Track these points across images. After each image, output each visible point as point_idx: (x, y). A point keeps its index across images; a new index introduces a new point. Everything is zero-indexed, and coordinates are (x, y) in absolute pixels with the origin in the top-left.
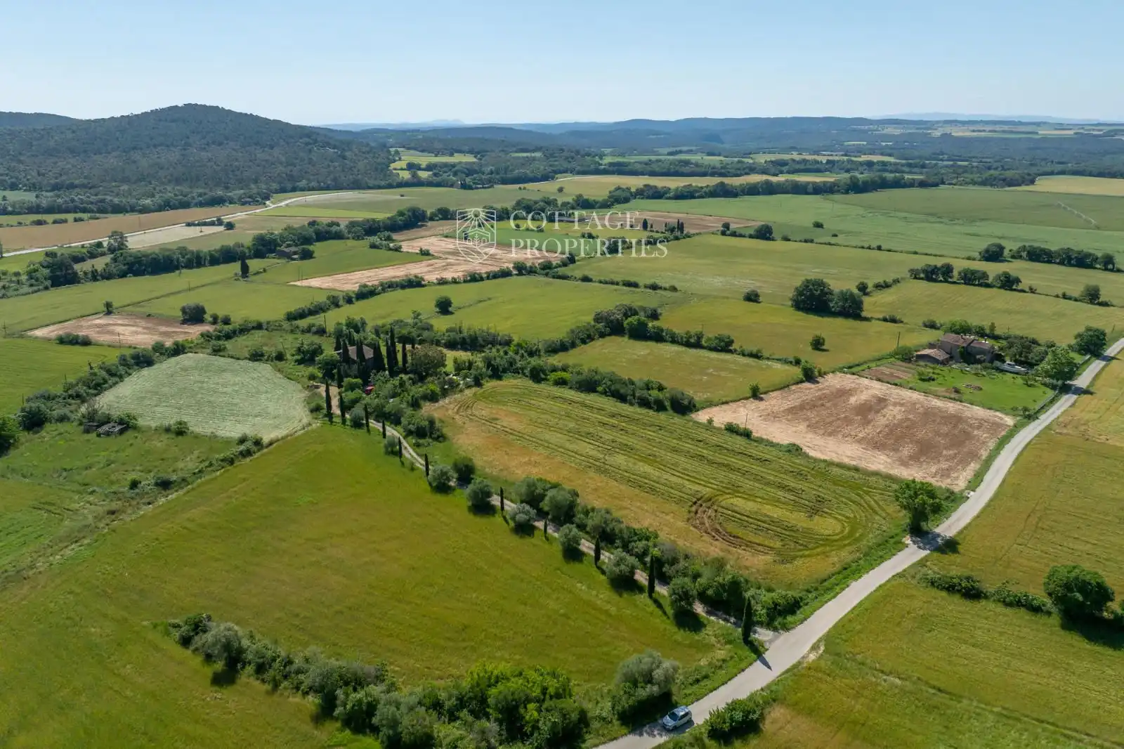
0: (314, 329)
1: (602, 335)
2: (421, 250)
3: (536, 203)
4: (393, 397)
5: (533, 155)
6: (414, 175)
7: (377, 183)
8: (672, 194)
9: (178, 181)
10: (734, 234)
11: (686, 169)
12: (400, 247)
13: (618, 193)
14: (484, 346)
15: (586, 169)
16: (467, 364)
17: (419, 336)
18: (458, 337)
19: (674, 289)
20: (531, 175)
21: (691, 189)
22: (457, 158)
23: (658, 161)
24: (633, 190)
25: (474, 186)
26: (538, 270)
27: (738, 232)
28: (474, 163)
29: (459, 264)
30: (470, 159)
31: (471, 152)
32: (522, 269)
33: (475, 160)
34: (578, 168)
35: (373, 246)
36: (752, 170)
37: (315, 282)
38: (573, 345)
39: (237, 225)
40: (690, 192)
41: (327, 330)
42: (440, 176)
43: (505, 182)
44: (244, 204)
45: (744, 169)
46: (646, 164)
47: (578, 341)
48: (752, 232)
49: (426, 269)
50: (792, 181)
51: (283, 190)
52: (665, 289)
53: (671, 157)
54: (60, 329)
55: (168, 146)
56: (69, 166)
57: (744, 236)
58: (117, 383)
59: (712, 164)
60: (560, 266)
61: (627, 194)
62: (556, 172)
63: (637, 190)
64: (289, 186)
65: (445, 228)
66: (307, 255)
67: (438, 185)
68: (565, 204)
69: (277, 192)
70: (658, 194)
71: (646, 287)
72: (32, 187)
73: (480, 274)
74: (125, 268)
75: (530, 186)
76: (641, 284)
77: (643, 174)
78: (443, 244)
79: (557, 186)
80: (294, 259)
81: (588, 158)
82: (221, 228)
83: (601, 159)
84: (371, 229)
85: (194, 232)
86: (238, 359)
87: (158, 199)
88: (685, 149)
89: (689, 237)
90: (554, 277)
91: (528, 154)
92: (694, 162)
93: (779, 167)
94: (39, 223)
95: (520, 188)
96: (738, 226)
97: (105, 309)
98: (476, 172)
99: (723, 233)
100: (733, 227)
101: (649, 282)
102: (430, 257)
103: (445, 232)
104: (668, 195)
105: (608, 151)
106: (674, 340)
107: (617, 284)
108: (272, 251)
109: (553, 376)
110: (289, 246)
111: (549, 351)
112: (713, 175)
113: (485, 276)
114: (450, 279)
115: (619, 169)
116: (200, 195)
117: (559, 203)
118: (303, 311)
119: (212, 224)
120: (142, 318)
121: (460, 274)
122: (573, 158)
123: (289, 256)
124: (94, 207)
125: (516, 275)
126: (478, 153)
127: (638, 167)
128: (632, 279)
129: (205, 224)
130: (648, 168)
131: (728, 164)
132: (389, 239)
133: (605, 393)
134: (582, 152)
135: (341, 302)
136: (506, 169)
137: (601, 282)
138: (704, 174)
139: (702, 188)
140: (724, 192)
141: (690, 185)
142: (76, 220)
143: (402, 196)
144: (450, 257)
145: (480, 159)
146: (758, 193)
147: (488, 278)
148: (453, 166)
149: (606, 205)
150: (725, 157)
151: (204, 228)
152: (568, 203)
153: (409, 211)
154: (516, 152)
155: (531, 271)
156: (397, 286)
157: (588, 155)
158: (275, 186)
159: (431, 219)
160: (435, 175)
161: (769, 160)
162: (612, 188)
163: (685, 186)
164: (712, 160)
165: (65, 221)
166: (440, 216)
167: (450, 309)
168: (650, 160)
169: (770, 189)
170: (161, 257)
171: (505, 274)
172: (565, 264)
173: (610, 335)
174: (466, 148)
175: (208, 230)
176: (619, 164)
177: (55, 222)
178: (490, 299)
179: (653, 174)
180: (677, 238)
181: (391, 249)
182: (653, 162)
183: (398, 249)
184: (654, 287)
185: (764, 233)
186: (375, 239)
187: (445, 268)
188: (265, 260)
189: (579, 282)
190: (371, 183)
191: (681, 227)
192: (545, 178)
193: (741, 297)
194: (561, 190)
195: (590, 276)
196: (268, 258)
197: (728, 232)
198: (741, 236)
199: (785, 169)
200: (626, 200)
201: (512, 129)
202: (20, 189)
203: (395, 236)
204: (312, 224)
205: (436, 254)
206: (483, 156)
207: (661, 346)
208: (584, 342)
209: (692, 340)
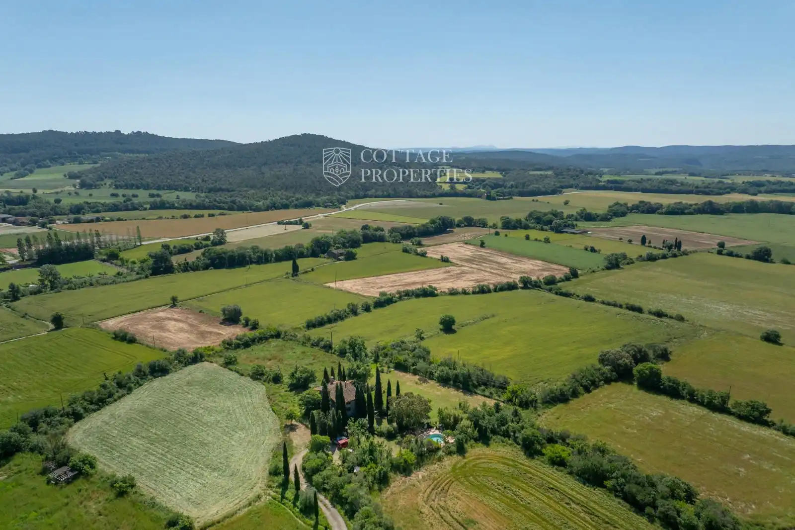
0: (322, 344)
1: (608, 381)
2: (442, 257)
3: (545, 214)
4: (360, 465)
5: (546, 173)
6: (452, 188)
7: (424, 193)
8: (664, 210)
9: (287, 189)
10: (730, 254)
11: (673, 187)
12: (426, 253)
13: (615, 208)
14: (476, 387)
15: (588, 185)
16: (452, 420)
17: (413, 365)
18: (451, 373)
19: (681, 319)
20: (543, 190)
21: (681, 207)
22: (488, 175)
23: (648, 180)
24: (630, 205)
25: (497, 198)
26: (543, 286)
27: (735, 251)
28: (500, 178)
29: (473, 273)
30: (497, 175)
31: (498, 170)
32: (527, 284)
33: (500, 176)
34: (582, 184)
35: (405, 251)
36: (732, 189)
37: (348, 285)
38: (575, 394)
39: (313, 225)
40: (681, 209)
41: (333, 346)
42: (471, 191)
43: (521, 194)
44: (326, 207)
45: (725, 189)
46: (638, 182)
47: (581, 389)
48: (750, 254)
49: (442, 276)
50: (776, 201)
51: (357, 197)
52: (671, 317)
53: (658, 177)
54: (126, 321)
55: (287, 163)
56: (223, 176)
57: (741, 257)
58: (123, 395)
59: (696, 183)
60: (563, 281)
61: (623, 209)
62: (562, 187)
63: (633, 205)
64: (362, 193)
65: (466, 235)
66: (350, 257)
67: (470, 196)
68: (570, 216)
69: (352, 198)
70: (651, 210)
71: (650, 313)
72: (197, 189)
73: (488, 287)
74: (208, 262)
75: (540, 198)
76: (645, 309)
77: (636, 190)
78: (462, 250)
79: (564, 200)
80: (340, 260)
81: (590, 177)
82: (301, 227)
83: (601, 177)
84: (408, 234)
85: (280, 229)
86: (242, 375)
87: (268, 202)
88: (670, 170)
89: (687, 255)
90: (556, 293)
91: (542, 173)
92: (679, 181)
93: (757, 187)
94: (185, 217)
95: (533, 200)
96: (735, 245)
97: (172, 302)
98: (501, 186)
99: (720, 253)
100: (728, 245)
101: (654, 307)
102: (449, 264)
103: (466, 239)
104: (660, 211)
105: (606, 170)
106: (692, 398)
107: (621, 306)
108: (323, 252)
109: (549, 450)
110: (338, 248)
111: (547, 402)
112: (697, 193)
113: (492, 287)
114: (460, 290)
115: (616, 186)
116: (297, 200)
117: (565, 215)
118: (323, 319)
119: (296, 223)
120: (193, 313)
121: (472, 284)
122: (577, 176)
123: (336, 257)
124: (226, 206)
125: (522, 288)
126: (504, 170)
127: (632, 184)
128: (637, 303)
129: (290, 223)
130: (641, 186)
131: (709, 184)
132: (420, 244)
133: (614, 491)
134: (585, 172)
135: (359, 311)
136: (524, 184)
137: (603, 303)
138: (690, 192)
139: (691, 205)
140: (712, 209)
141: (680, 203)
142: (210, 215)
143: (441, 204)
144: (466, 264)
145: (505, 176)
146: (743, 212)
147: (495, 291)
148: (483, 181)
149: (605, 218)
150: (706, 177)
151: (288, 226)
152: (572, 215)
153: (440, 219)
154: (533, 170)
155: (536, 285)
156: (413, 294)
157: (590, 173)
158: (352, 194)
159: (458, 226)
160: (469, 187)
161: (746, 181)
162: (612, 204)
163: (675, 203)
164: (694, 180)
165: (202, 216)
166: (466, 224)
167: (453, 327)
168: (642, 179)
169: (754, 208)
170: (236, 254)
171: (511, 287)
172: (567, 279)
173: (616, 381)
174: (495, 167)
175: (291, 228)
176: (615, 182)
177: (196, 216)
178: (493, 316)
179: (645, 191)
180: (675, 256)
181: (418, 254)
182: (644, 181)
183: (423, 255)
184: (660, 314)
185: (763, 255)
186: (407, 243)
187: (459, 276)
188: (318, 259)
189: (582, 302)
190: (420, 193)
191: (678, 245)
192: (554, 192)
193: (759, 335)
194: (566, 203)
195: (593, 296)
196: (321, 257)
197: (725, 252)
198: (737, 256)
199: (762, 189)
200: (623, 214)
201: (531, 152)
202: (190, 191)
203: (425, 241)
204: (365, 228)
205: (454, 261)
206: (507, 173)
207: (676, 403)
208: (587, 390)
209: (716, 402)
